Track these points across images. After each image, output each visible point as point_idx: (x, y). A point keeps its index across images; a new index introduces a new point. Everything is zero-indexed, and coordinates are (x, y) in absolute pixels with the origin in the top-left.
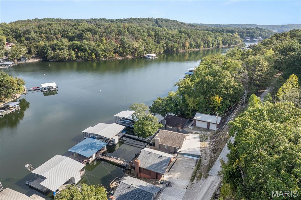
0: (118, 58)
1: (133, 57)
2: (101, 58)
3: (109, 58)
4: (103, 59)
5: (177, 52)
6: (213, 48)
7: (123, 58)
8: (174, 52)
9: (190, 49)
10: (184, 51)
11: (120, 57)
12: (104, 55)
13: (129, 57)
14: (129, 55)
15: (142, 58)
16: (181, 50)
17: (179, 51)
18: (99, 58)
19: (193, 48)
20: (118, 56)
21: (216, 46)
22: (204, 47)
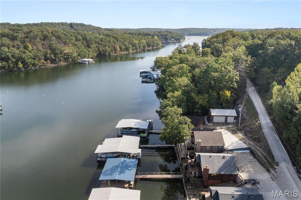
0: (50, 65)
1: (67, 64)
2: (30, 67)
3: (40, 66)
4: (33, 68)
5: (110, 55)
6: (140, 50)
7: (56, 65)
8: (107, 56)
9: (121, 53)
10: (116, 54)
11: (53, 64)
12: (33, 63)
13: (63, 63)
14: (63, 62)
15: (76, 63)
16: (113, 54)
17: (111, 55)
18: (27, 67)
19: (124, 51)
20: (50, 64)
21: (143, 48)
22: (133, 50)
